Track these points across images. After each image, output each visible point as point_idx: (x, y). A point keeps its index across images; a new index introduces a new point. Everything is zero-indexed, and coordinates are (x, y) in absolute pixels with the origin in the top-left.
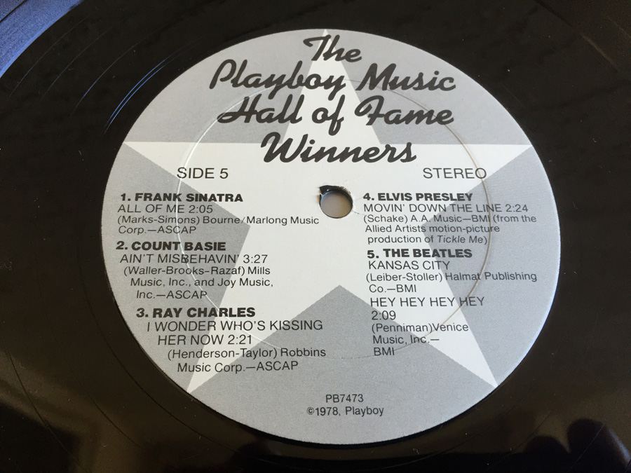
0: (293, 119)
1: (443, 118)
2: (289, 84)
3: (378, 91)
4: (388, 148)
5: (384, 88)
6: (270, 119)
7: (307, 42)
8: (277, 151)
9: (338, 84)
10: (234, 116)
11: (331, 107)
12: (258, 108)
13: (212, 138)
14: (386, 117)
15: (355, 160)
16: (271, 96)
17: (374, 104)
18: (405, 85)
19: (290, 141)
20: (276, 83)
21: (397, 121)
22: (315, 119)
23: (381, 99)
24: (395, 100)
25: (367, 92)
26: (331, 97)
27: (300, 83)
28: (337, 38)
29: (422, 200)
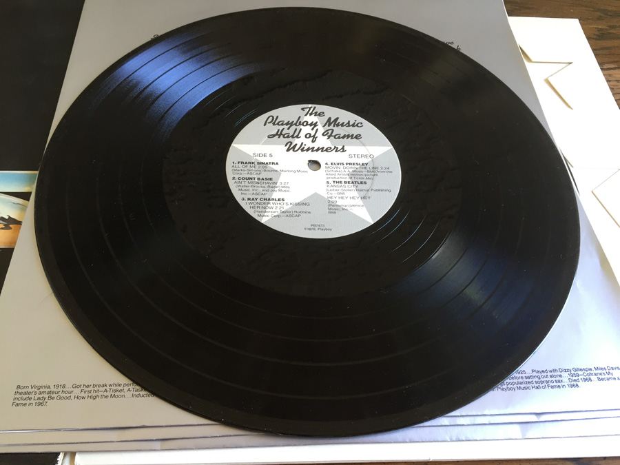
0: (297, 137)
1: (358, 137)
2: (296, 124)
3: (331, 127)
4: (335, 147)
5: (334, 126)
6: (288, 137)
7: (303, 109)
8: (291, 148)
9: (316, 125)
10: (274, 136)
11: (313, 133)
12: (283, 133)
13: (265, 143)
14: (335, 136)
15: (322, 151)
16: (288, 129)
17: (330, 132)
18: (342, 125)
19: (296, 145)
20: (290, 124)
21: (339, 138)
22: (306, 137)
23: (333, 130)
24: (337, 130)
25: (327, 128)
26: (312, 129)
27: (300, 124)
28: (315, 107)
29: (348, 165)
